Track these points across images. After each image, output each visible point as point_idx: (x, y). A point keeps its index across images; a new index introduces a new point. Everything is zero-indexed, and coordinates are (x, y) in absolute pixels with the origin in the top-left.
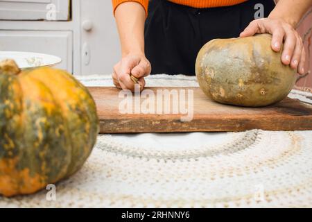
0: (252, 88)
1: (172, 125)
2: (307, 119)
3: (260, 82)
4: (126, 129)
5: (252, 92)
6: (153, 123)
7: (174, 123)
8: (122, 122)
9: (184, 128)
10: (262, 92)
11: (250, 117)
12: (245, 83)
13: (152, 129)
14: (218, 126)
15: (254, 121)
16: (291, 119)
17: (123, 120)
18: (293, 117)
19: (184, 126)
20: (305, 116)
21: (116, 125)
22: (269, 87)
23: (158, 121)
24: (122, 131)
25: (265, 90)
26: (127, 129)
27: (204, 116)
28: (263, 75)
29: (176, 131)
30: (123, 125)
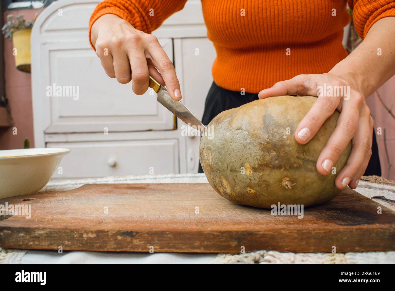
0: (266, 178)
1: (116, 239)
2: (369, 231)
3: (279, 167)
4: (43, 243)
5: (268, 185)
6: (85, 236)
7: (119, 238)
8: (37, 233)
9: (137, 247)
10: (286, 183)
11: (257, 228)
12: (255, 169)
13: (84, 245)
14: (197, 244)
15: (263, 236)
16: (337, 232)
17: (38, 229)
18: (341, 228)
19: (136, 242)
20: (365, 226)
21: (28, 237)
22: (297, 174)
23: (92, 232)
24: (38, 247)
25: (292, 181)
26: (45, 245)
27: (172, 227)
28: (282, 154)
29: (124, 250)
30: (37, 238)
